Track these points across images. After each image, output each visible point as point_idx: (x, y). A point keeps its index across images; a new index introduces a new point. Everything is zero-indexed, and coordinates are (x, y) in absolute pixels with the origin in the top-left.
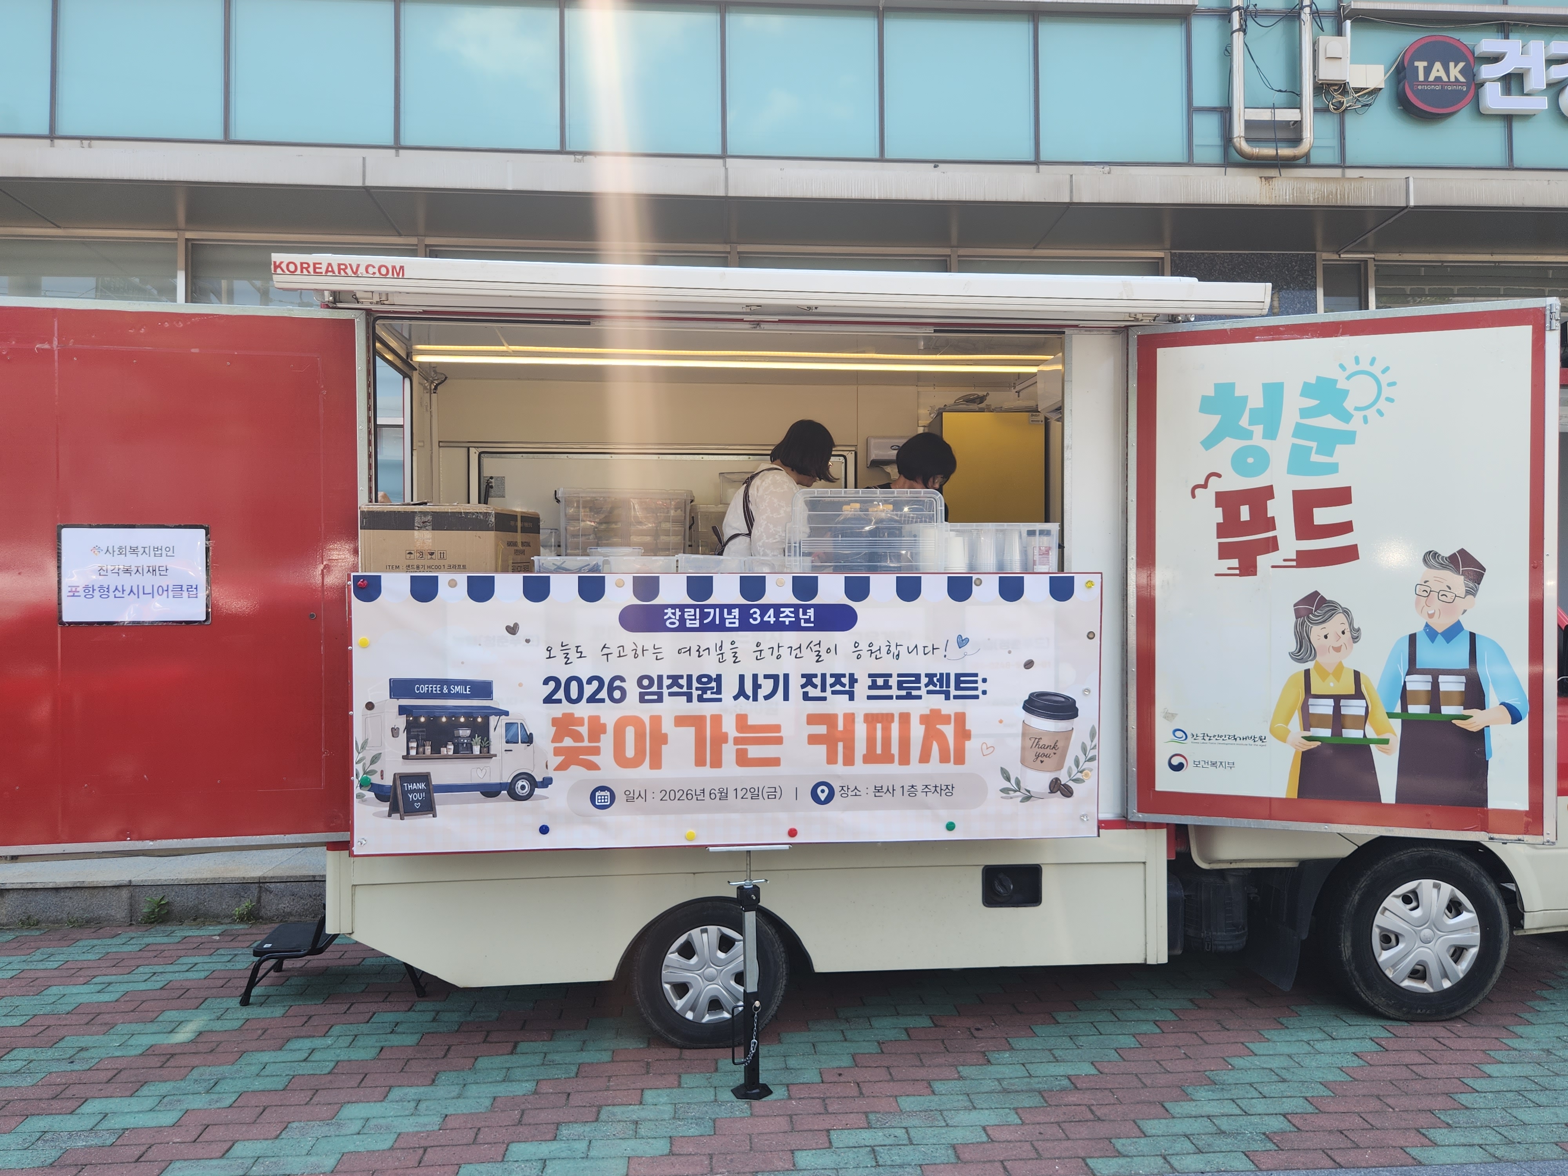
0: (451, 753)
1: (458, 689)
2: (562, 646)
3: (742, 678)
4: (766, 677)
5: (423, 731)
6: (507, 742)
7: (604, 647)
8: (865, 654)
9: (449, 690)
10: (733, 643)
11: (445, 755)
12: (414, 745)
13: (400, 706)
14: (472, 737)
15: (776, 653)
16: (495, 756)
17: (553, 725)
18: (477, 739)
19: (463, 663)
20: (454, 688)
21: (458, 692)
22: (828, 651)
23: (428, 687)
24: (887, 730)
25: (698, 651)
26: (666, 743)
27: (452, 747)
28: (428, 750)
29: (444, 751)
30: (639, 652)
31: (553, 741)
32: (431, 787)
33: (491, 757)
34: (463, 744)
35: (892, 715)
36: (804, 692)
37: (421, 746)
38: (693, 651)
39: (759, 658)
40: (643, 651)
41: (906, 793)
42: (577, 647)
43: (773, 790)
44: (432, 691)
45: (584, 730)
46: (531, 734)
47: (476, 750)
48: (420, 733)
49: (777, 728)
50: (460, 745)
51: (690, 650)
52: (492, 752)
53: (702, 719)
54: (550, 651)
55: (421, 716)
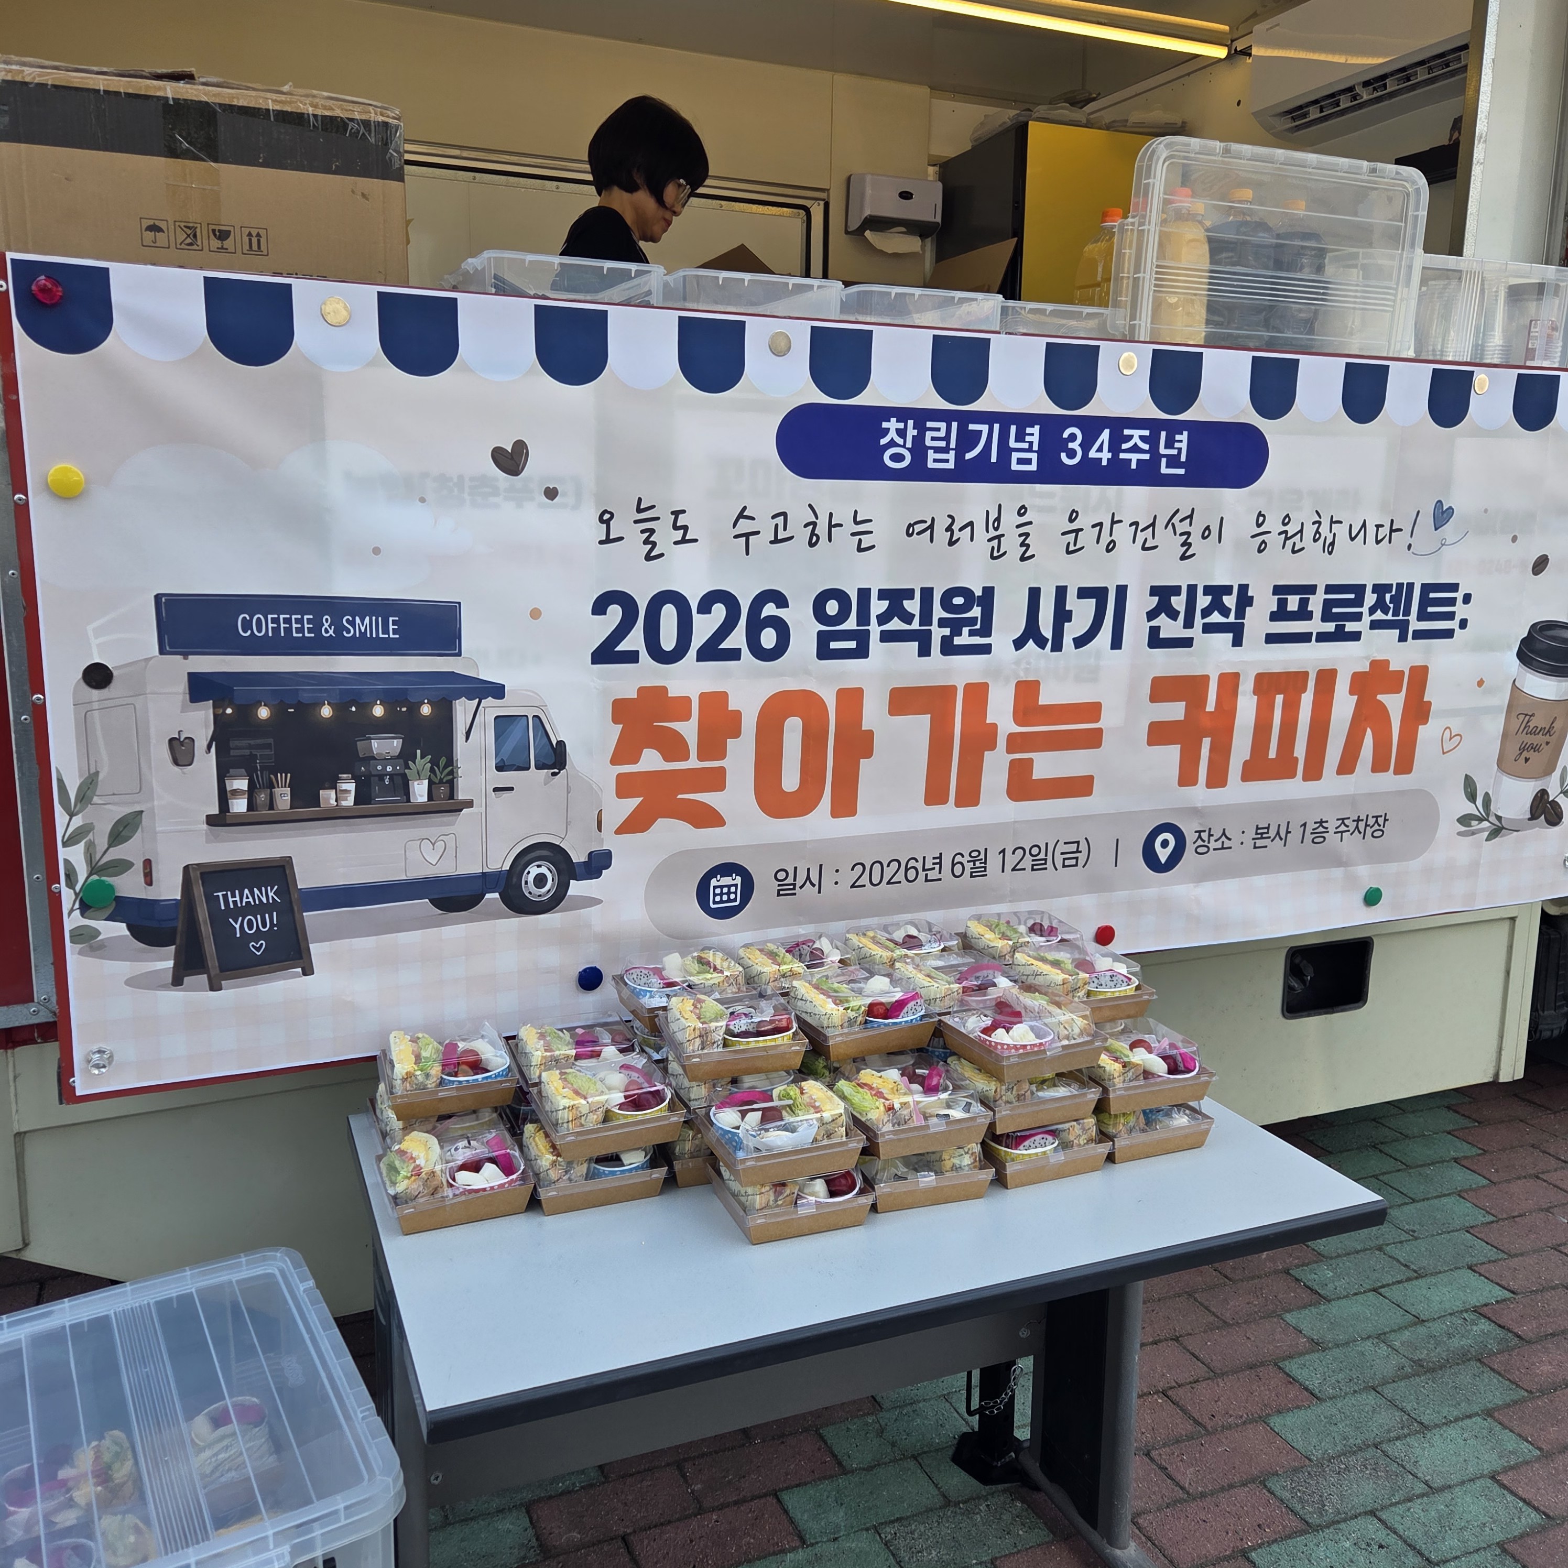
0: (349, 801)
1: (364, 625)
2: (639, 510)
3: (1035, 594)
4: (1084, 593)
5: (268, 746)
6: (500, 768)
7: (741, 516)
8: (1274, 540)
9: (339, 629)
10: (1022, 511)
11: (332, 810)
12: (242, 784)
13: (192, 676)
14: (406, 756)
15: (1105, 539)
16: (470, 804)
17: (615, 720)
18: (422, 763)
19: (376, 551)
20: (352, 623)
21: (363, 634)
22: (1206, 533)
23: (274, 621)
24: (1291, 708)
25: (949, 529)
26: (869, 754)
27: (351, 786)
28: (283, 797)
29: (328, 797)
30: (822, 530)
31: (615, 761)
32: (295, 896)
33: (457, 807)
34: (381, 777)
35: (1305, 674)
36: (1151, 627)
37: (263, 787)
38: (940, 528)
39: (1072, 548)
40: (831, 526)
41: (1309, 837)
42: (676, 514)
43: (1073, 847)
44: (288, 630)
45: (689, 730)
46: (561, 744)
47: (420, 791)
48: (258, 753)
49: (1093, 710)
50: (374, 780)
51: (931, 527)
52: (461, 796)
53: (947, 692)
54: (607, 522)
55: (258, 704)
